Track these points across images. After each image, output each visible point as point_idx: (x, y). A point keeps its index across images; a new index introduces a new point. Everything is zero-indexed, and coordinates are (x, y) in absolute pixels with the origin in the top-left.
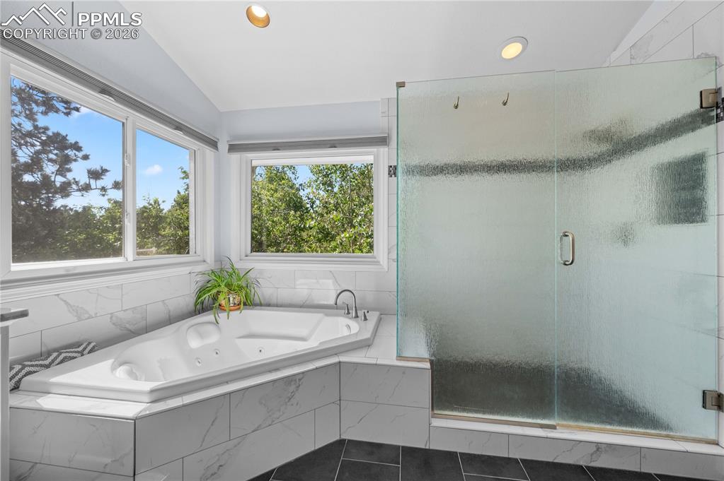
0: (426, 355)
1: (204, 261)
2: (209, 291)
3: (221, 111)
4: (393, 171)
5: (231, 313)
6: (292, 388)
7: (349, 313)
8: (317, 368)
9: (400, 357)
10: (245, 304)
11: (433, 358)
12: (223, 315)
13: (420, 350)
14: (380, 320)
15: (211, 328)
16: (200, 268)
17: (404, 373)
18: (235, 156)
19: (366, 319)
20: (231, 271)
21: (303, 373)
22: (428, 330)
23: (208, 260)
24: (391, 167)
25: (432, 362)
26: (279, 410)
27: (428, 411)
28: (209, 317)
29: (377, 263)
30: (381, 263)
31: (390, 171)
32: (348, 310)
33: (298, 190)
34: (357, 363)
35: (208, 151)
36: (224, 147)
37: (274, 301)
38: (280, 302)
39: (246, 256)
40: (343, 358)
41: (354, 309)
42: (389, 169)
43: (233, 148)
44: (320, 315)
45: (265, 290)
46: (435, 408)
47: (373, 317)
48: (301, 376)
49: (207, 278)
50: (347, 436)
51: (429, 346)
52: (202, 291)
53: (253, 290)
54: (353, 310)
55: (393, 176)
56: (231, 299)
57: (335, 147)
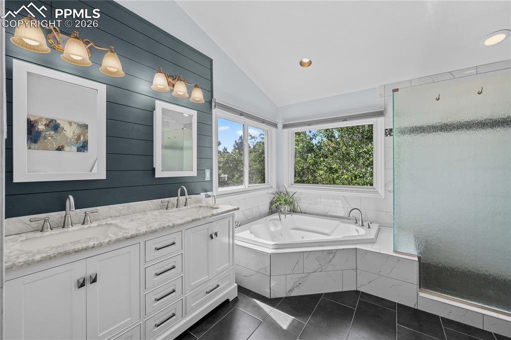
0: (415, 253)
1: (272, 187)
2: (276, 203)
3: (278, 106)
4: (389, 132)
5: (287, 215)
6: (331, 256)
7: (357, 223)
8: (343, 249)
9: (395, 251)
10: (293, 212)
11: (420, 255)
12: (283, 216)
13: (410, 250)
14: (379, 229)
15: (278, 222)
16: (271, 191)
17: (399, 261)
18: (286, 130)
19: (369, 227)
20: (285, 193)
21: (336, 250)
22: (417, 238)
23: (274, 187)
24: (387, 129)
25: (419, 258)
26: (325, 266)
27: (416, 286)
28: (276, 216)
29: (377, 192)
30: (380, 192)
31: (386, 133)
32: (356, 221)
33: (311, 139)
34: (367, 251)
35: (273, 130)
36: (280, 126)
37: (308, 211)
38: (311, 212)
39: (292, 185)
40: (358, 247)
41: (361, 220)
42: (385, 131)
43: (285, 126)
44: (338, 222)
45: (303, 205)
46: (422, 287)
47: (374, 227)
48: (335, 251)
49: (273, 196)
50: (361, 289)
51: (418, 248)
52: (271, 203)
53: (296, 204)
54: (361, 222)
55: (389, 136)
56: (286, 208)
57: (346, 120)
